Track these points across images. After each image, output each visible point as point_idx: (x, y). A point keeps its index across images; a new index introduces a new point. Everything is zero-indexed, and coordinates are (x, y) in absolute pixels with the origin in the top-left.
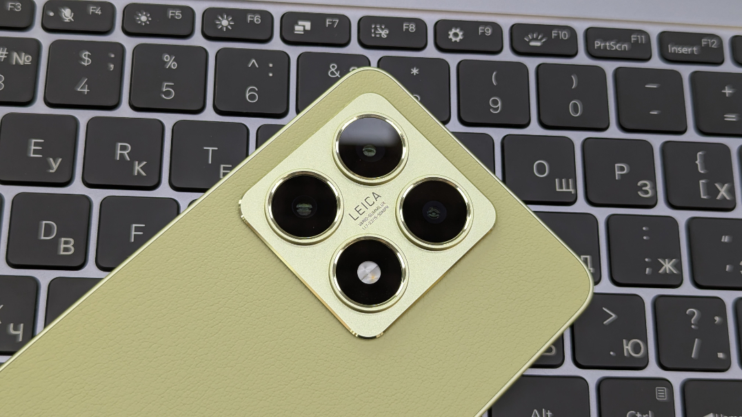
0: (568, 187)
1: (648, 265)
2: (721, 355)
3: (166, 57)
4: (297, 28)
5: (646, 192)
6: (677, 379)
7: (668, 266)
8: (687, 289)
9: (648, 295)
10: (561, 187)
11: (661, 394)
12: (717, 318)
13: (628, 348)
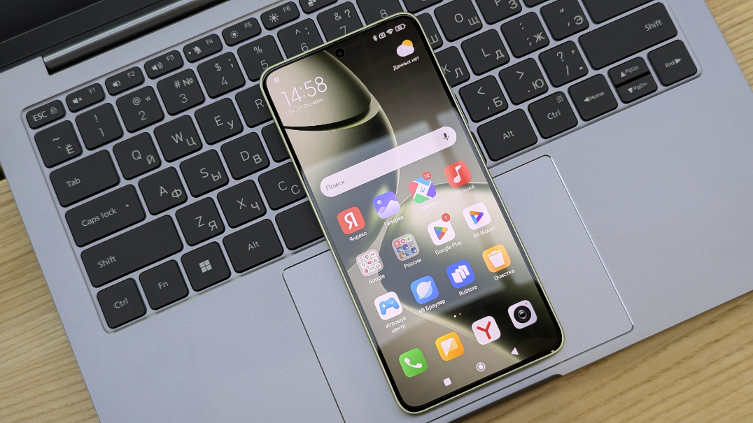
0: (475, 21)
1: (529, 41)
2: (581, 68)
3: (255, 49)
4: (309, 4)
5: (514, 5)
6: (564, 89)
7: (539, 37)
8: (553, 44)
9: (535, 56)
10: (472, 22)
11: (560, 99)
12: (573, 51)
13: (535, 85)
